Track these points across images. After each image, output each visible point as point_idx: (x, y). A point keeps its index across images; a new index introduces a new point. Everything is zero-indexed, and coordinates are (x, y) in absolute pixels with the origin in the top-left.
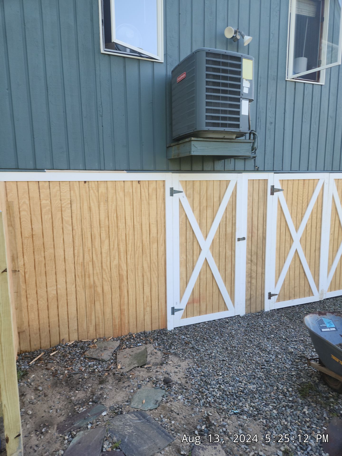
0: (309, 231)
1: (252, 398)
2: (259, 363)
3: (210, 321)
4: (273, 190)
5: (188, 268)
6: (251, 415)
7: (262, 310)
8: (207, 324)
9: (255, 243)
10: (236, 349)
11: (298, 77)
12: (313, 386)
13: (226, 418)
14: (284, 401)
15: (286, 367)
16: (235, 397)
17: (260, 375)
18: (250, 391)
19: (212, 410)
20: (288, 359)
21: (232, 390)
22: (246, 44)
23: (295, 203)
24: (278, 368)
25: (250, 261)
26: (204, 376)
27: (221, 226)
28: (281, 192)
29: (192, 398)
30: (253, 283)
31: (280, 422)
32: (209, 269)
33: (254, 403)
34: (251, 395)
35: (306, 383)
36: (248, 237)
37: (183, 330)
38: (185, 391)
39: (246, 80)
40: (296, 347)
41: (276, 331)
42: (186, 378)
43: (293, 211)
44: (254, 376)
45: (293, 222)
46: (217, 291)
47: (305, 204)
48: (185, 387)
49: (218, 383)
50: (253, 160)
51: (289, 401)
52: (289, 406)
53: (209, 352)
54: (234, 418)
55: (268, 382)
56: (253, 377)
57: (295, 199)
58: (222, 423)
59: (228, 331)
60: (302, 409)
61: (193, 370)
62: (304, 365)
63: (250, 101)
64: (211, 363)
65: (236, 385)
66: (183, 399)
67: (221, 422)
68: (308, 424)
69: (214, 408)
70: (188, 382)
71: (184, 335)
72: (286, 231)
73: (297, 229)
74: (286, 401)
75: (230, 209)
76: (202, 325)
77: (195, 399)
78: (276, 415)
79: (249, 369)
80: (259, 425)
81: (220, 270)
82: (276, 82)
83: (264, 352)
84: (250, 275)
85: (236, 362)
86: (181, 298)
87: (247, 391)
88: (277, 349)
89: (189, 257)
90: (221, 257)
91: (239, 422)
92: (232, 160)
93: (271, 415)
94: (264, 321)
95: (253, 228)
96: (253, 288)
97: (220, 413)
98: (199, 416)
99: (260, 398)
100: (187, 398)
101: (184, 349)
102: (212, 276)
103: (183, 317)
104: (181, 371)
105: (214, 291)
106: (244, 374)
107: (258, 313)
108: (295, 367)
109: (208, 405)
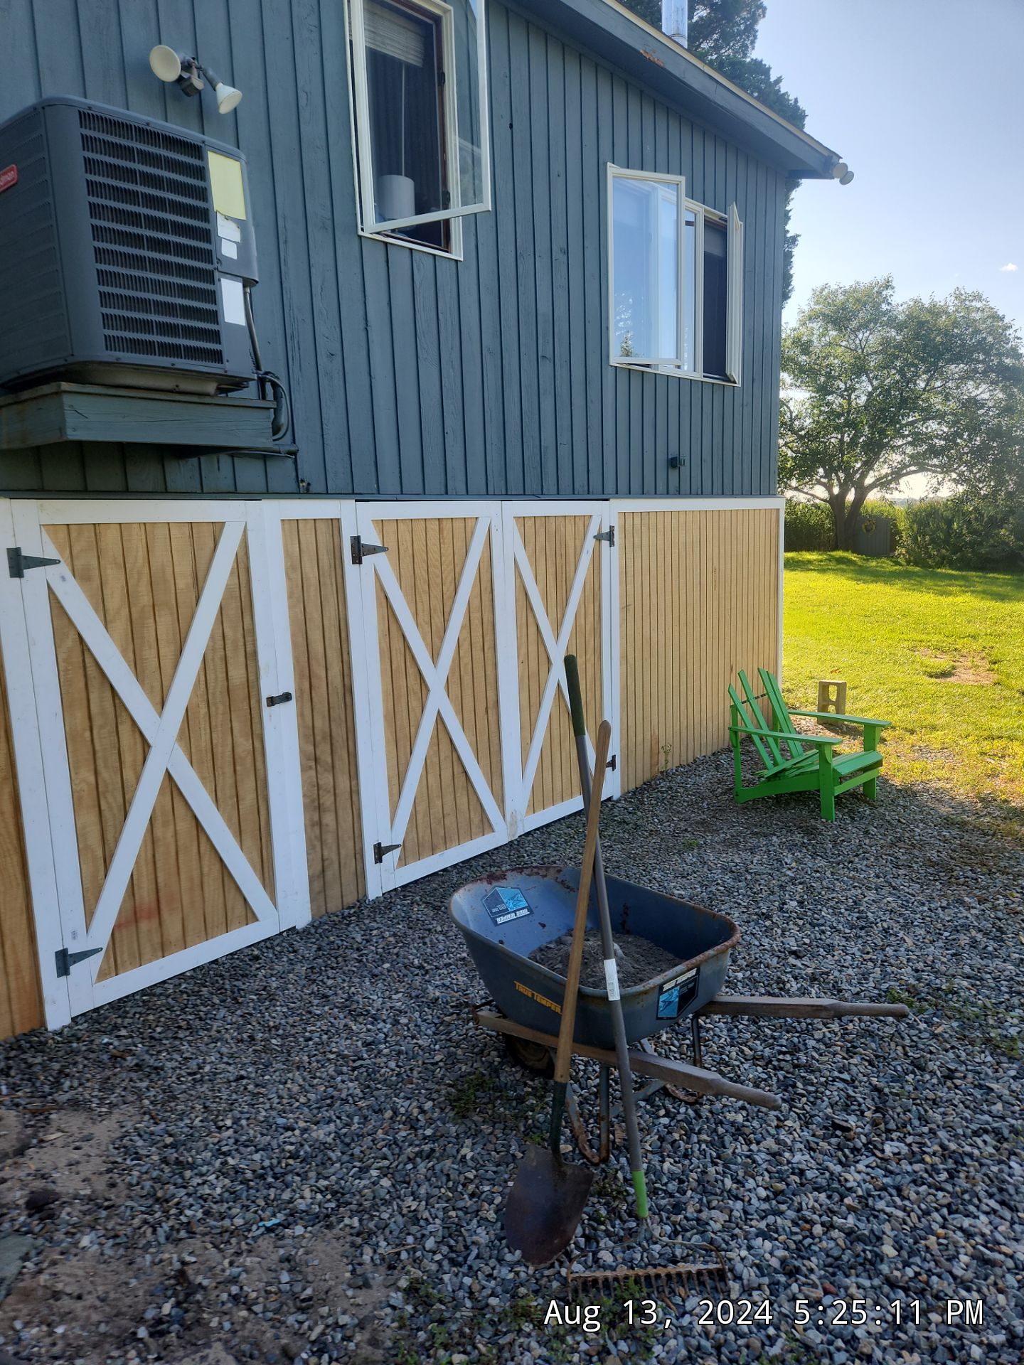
0: (466, 659)
1: (323, 1164)
2: (347, 1056)
3: (201, 968)
4: (360, 550)
5: (106, 814)
6: (317, 1218)
7: (360, 897)
8: (192, 977)
9: (321, 707)
10: (281, 1032)
11: (393, 231)
12: (487, 1078)
13: (238, 1254)
14: (410, 1145)
15: (420, 1046)
16: (270, 1180)
17: (348, 1089)
18: (317, 1145)
19: (196, 1243)
20: (424, 1021)
21: (262, 1160)
22: (225, 109)
23: (422, 586)
24: (399, 1053)
25: (312, 761)
26: (173, 1146)
27: (210, 665)
28: (382, 555)
29: (129, 1231)
30: (327, 825)
31: (399, 1207)
32: (183, 804)
33: (326, 1178)
34: (320, 1156)
35: (469, 1074)
36: (300, 690)
37: (106, 1018)
38: (104, 1213)
39: (227, 218)
40: (447, 982)
41: (396, 951)
42: (109, 1171)
43: (419, 605)
44: (332, 1097)
45: (424, 639)
46: (217, 867)
47: (449, 587)
48: (107, 1200)
49: (219, 1153)
50: (290, 462)
51: (425, 1138)
52: (424, 1154)
53: (193, 1065)
54: (265, 1243)
55: (368, 1103)
56: (328, 1101)
57: (421, 572)
58: (228, 1272)
59: (256, 985)
60: (458, 1151)
61: (137, 1138)
62: (466, 1027)
63: (248, 283)
64: (199, 1097)
65: (274, 1143)
66: (98, 1241)
67: (223, 1270)
68: (471, 1187)
69: (205, 1235)
70: (118, 1181)
71: (110, 1033)
72: (408, 664)
73: (435, 655)
74: (417, 1142)
75: (233, 611)
76: (171, 986)
77: (140, 1228)
78: (389, 1192)
79: (316, 1081)
80: (338, 1239)
81: (220, 801)
82: (331, 236)
83: (361, 1019)
84: (316, 804)
85: (277, 1074)
86: (89, 914)
87: (309, 1149)
88: (399, 1000)
89: (104, 774)
90: (218, 763)
91: (282, 1251)
92: (225, 460)
93: (374, 1198)
94: (364, 928)
95: (313, 662)
96: (330, 838)
97: (222, 1246)
98: (154, 1277)
99: (345, 1158)
100: (112, 1233)
101: (109, 1078)
102: (194, 824)
103: (103, 975)
104: (93, 1152)
105: (206, 870)
106: (303, 1100)
107: (350, 908)
108: (443, 1037)
109: (183, 1234)
